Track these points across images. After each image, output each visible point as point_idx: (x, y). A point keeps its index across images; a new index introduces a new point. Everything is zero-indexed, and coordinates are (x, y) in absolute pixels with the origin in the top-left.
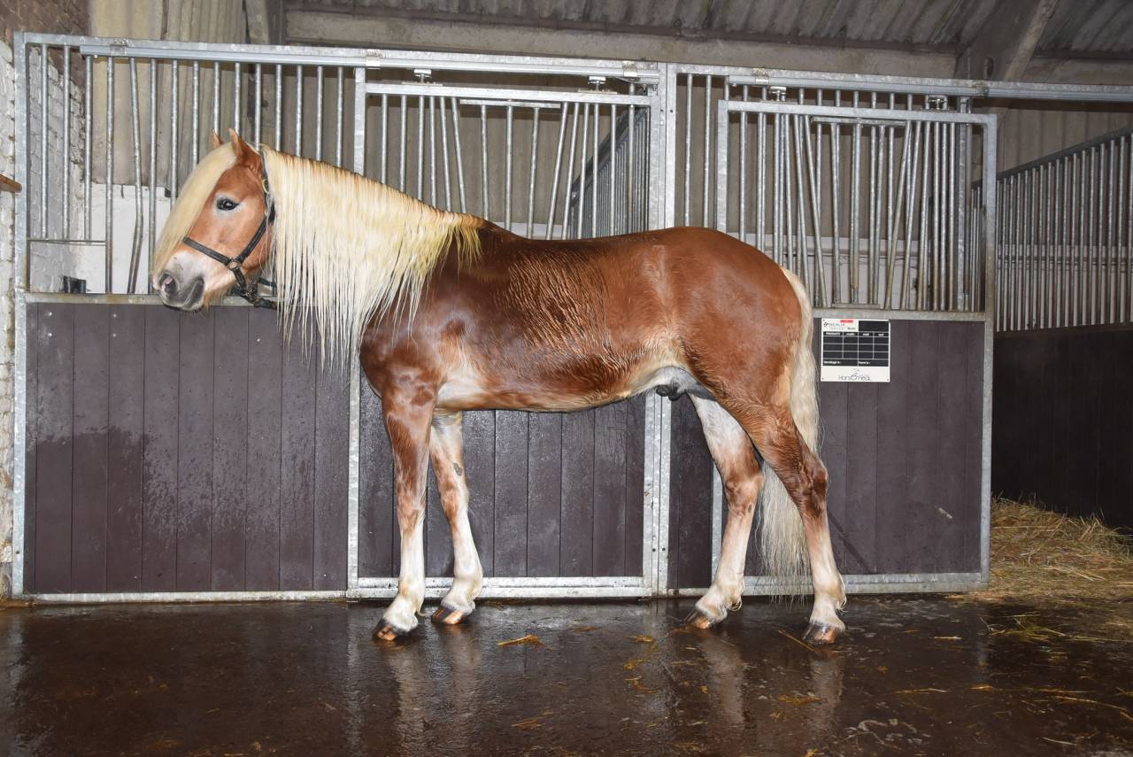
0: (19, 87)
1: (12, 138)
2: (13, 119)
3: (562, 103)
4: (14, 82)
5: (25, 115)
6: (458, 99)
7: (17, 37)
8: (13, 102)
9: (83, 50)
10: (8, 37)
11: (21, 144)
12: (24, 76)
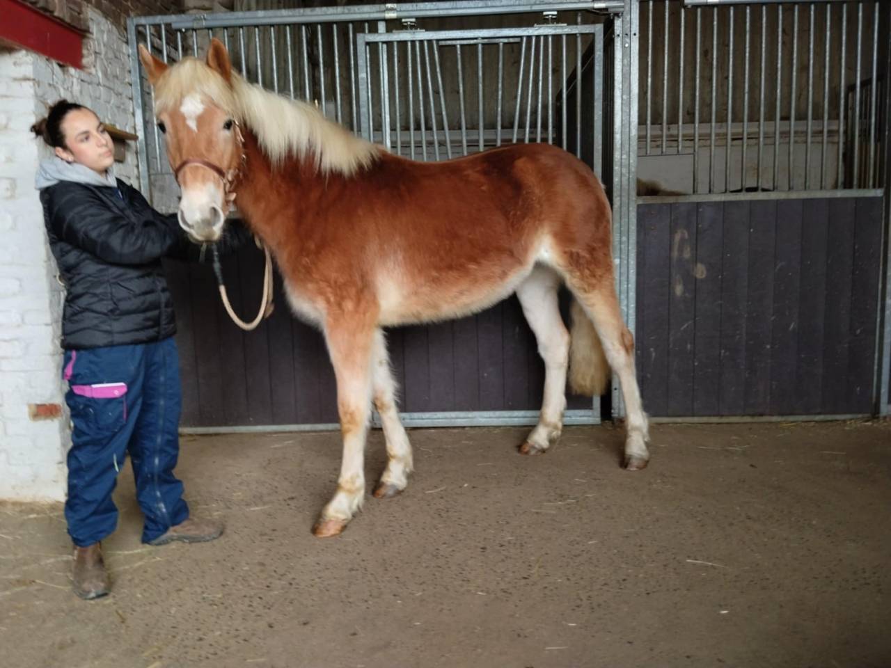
0: (133, 60)
1: (131, 99)
2: (131, 85)
3: (521, 37)
4: (129, 56)
5: (138, 81)
6: (438, 41)
7: (129, 22)
8: (130, 72)
9: (174, 26)
10: (123, 22)
11: (137, 102)
12: (136, 50)
